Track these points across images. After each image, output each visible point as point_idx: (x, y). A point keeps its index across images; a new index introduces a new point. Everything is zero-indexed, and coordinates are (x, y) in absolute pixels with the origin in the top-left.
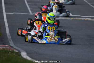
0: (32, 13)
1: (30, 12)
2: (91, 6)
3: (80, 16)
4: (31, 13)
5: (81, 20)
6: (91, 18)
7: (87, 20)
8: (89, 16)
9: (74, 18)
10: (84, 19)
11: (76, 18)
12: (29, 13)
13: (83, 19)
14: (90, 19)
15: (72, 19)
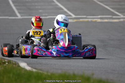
0: (22, 16)
1: (18, 14)
3: (85, 16)
4: (19, 16)
5: (88, 22)
7: (96, 22)
9: (78, 20)
11: (81, 20)
12: (17, 16)
13: (90, 20)
14: (99, 20)
15: (76, 22)
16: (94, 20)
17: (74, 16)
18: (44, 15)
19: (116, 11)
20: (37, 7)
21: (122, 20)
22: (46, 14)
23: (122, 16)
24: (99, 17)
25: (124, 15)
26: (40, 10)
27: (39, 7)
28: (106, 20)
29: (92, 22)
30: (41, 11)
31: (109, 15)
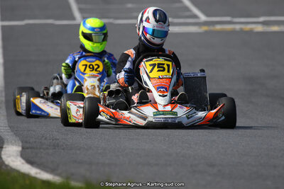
1: (77, 14)
3: (228, 19)
4: (79, 19)
5: (233, 32)
6: (264, 23)
7: (251, 32)
8: (258, 16)
9: (211, 28)
10: (241, 29)
11: (218, 27)
12: (73, 18)
13: (238, 27)
14: (259, 28)
15: (206, 32)
16: (248, 27)
17: (203, 18)
24: (262, 19)
28: (275, 28)
29: (242, 31)
30: (130, 5)
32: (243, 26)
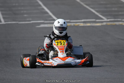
0: (5, 21)
1: (2, 20)
2: (85, 6)
3: (68, 21)
4: (3, 22)
6: (84, 22)
7: (78, 26)
8: (82, 19)
10: (74, 25)
12: (1, 22)
13: (72, 24)
14: (82, 24)
16: (77, 24)
18: (28, 19)
19: (101, 14)
20: (22, 12)
21: (104, 24)
22: (30, 19)
23: (106, 20)
24: (83, 20)
25: (108, 19)
26: (25, 14)
27: (25, 12)
28: (89, 24)
29: (74, 26)
30: (25, 16)
31: (93, 19)
32: (74, 24)
